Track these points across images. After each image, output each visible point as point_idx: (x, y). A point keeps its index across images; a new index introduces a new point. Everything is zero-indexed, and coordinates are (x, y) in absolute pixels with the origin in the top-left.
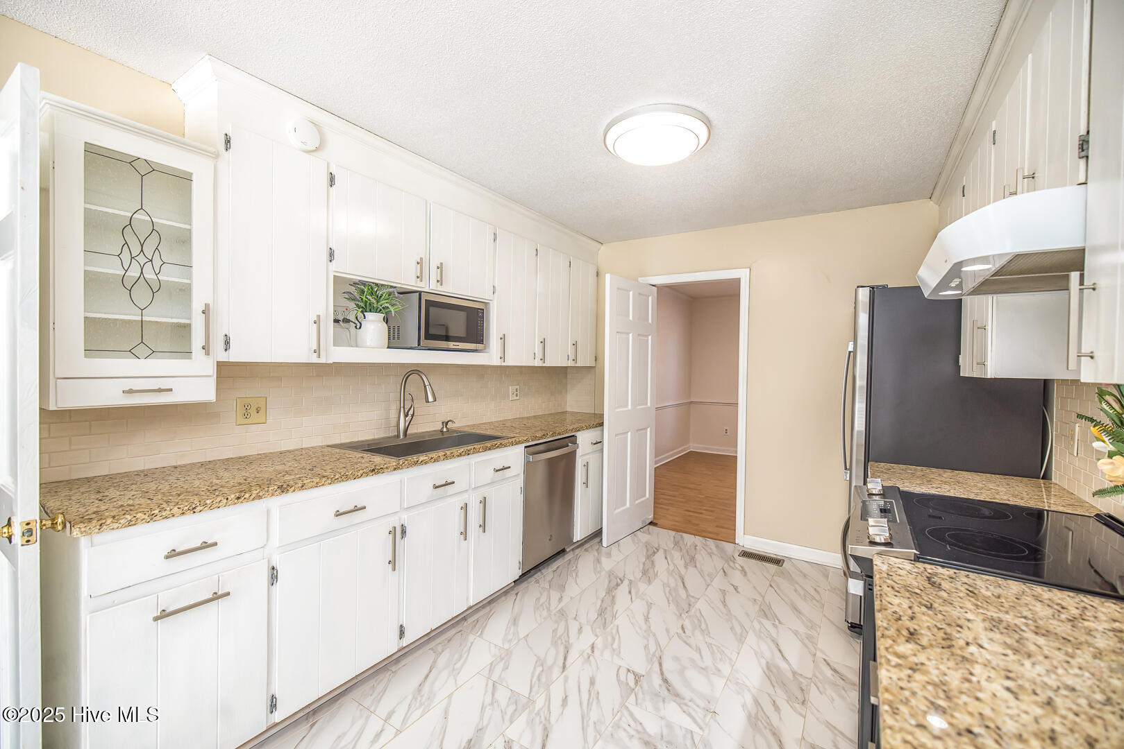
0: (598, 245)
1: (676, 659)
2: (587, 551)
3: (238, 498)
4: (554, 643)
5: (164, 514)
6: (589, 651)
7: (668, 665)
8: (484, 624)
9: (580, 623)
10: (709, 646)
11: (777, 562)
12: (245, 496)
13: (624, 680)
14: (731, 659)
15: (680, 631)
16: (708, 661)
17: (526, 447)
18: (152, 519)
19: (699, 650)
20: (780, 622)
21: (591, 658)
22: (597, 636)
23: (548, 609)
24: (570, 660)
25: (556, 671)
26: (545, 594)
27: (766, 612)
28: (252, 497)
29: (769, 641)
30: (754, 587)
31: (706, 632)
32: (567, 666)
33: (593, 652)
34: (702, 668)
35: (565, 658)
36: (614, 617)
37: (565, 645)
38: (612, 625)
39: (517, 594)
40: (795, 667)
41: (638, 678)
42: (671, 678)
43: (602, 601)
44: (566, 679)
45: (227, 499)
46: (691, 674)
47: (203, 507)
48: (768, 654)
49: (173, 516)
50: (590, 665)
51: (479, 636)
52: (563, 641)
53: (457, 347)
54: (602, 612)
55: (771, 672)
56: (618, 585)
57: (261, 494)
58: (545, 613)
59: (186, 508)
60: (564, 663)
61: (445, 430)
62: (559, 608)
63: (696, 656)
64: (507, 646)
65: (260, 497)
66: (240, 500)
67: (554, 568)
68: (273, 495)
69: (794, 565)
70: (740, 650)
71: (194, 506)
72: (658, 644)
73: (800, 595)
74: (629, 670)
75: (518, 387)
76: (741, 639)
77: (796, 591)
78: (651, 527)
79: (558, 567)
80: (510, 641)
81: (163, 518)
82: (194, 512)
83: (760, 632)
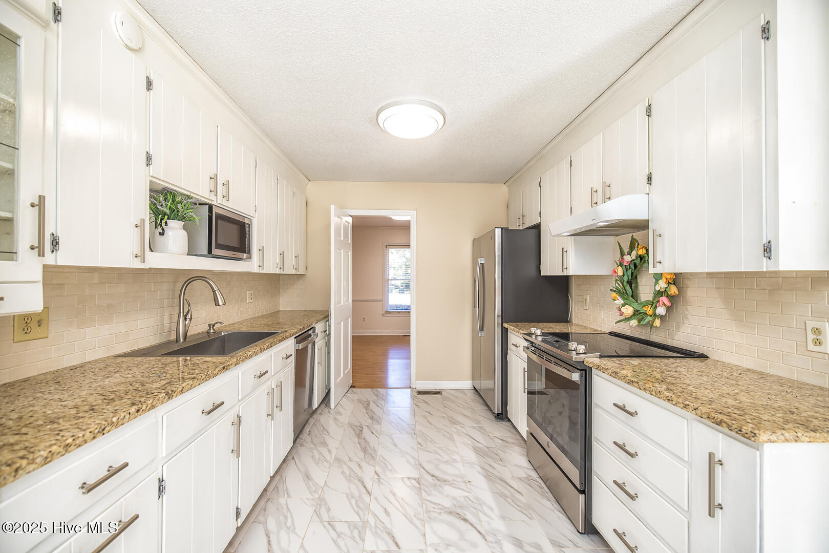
0: (308, 181)
1: (429, 462)
2: (322, 414)
3: (138, 411)
4: (349, 481)
5: (77, 442)
6: (376, 476)
7: (428, 467)
8: (285, 488)
9: (356, 462)
10: (440, 448)
11: (438, 393)
12: (143, 408)
13: (411, 484)
14: (456, 452)
15: (419, 446)
16: (446, 458)
17: (295, 338)
18: (66, 451)
19: (436, 453)
20: (463, 425)
21: (381, 480)
22: (375, 466)
23: (326, 460)
24: (369, 487)
25: (366, 498)
26: (315, 452)
27: (453, 422)
28: (148, 408)
29: (464, 436)
30: (438, 410)
31: (433, 442)
32: (370, 491)
33: (379, 476)
34: (446, 462)
35: (365, 487)
36: (375, 450)
37: (357, 479)
38: (378, 456)
39: (293, 458)
40: (486, 445)
41: (417, 480)
42: (436, 473)
43: (359, 443)
44: (376, 499)
45: (130, 413)
46: (443, 467)
47: (110, 427)
48: (470, 443)
49: (86, 442)
50: (383, 483)
51: (288, 497)
52: (355, 477)
53: (234, 256)
54: (365, 450)
55: (477, 450)
56: (361, 431)
57: (154, 403)
58: (326, 464)
59: (97, 431)
60: (366, 490)
61: (212, 331)
62: (333, 458)
63: (438, 457)
64: (316, 496)
65: (153, 407)
66: (140, 413)
67: (308, 432)
68: (163, 403)
69: (447, 393)
70: (456, 445)
71: (103, 427)
72: (414, 458)
73: (461, 407)
74: (409, 478)
75: (252, 292)
76: (451, 438)
77: (458, 406)
78: (353, 389)
79: (310, 431)
80: (316, 491)
81: (77, 447)
82: (103, 434)
83: (457, 432)
